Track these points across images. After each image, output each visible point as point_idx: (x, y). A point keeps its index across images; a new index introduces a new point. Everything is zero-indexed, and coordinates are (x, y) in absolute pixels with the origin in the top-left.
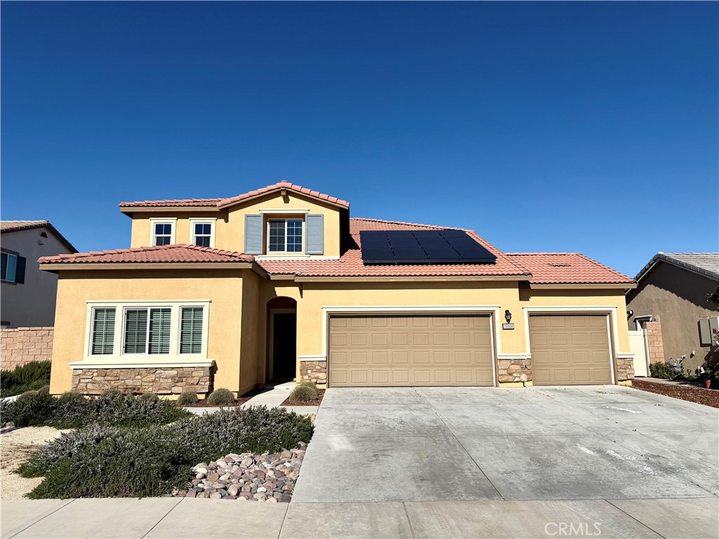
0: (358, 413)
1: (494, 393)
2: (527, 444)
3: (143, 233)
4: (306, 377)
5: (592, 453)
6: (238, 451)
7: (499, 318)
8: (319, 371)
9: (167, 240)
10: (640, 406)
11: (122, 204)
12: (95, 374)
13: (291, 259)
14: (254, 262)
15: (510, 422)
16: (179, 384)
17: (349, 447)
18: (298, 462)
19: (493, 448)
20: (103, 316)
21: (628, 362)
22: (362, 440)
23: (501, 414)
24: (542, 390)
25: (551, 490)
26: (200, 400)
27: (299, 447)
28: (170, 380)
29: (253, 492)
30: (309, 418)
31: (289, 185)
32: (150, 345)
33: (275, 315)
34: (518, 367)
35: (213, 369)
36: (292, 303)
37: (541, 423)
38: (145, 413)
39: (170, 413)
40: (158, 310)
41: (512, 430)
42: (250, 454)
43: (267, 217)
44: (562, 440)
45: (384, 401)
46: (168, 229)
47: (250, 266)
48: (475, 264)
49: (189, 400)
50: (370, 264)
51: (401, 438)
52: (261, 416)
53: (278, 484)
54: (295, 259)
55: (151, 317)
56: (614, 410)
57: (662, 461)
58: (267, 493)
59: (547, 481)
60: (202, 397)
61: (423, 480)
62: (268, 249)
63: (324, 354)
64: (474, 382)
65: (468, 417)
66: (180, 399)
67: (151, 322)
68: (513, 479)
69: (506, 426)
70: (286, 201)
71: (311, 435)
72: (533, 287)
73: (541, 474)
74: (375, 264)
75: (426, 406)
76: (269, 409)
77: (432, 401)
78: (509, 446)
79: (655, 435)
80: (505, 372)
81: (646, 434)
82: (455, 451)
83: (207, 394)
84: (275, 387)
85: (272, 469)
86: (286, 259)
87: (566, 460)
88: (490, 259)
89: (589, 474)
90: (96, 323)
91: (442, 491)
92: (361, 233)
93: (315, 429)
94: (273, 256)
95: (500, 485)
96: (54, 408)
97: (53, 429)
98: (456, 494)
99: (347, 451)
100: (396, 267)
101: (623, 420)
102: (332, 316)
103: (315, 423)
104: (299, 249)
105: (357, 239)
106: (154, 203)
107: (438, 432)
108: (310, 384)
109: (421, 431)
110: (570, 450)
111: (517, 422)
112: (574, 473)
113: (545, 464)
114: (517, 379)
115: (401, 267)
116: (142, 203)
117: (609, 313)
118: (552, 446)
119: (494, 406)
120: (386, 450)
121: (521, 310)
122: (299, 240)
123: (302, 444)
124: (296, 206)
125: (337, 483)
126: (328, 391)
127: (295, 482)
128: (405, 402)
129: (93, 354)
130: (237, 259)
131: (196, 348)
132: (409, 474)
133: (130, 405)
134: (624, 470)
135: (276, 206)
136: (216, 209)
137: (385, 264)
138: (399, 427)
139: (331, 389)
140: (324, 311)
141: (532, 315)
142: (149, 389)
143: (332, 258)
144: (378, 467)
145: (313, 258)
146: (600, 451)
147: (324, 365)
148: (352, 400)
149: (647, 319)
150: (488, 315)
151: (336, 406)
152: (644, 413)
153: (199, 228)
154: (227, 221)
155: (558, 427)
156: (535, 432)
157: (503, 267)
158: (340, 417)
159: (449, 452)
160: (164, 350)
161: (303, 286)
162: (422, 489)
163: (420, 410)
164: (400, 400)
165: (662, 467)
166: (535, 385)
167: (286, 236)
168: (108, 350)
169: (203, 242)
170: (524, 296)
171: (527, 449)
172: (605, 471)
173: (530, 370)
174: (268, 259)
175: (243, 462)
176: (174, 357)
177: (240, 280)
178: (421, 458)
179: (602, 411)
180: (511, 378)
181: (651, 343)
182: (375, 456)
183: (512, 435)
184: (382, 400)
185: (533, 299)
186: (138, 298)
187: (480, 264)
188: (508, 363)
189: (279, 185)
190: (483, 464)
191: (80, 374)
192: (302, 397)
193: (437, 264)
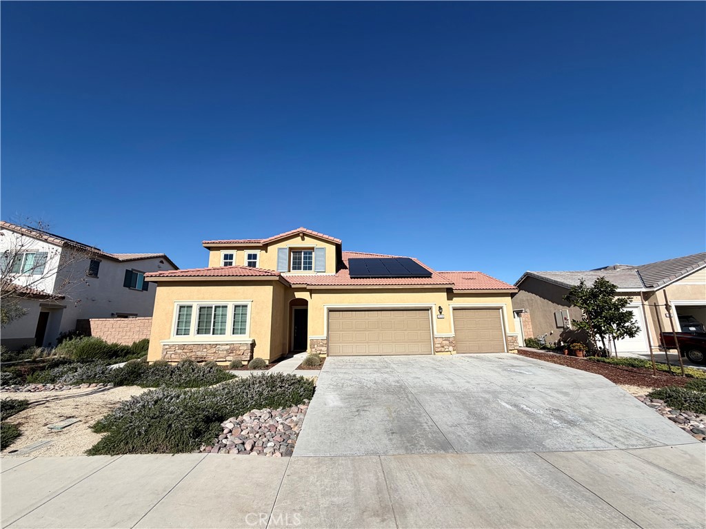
0: (346, 376)
1: (433, 359)
2: (463, 398)
3: (216, 259)
4: (313, 350)
5: (511, 408)
6: (260, 407)
7: (435, 311)
8: (323, 346)
9: (231, 264)
10: (529, 368)
11: (204, 242)
12: (177, 348)
13: (305, 275)
14: (280, 276)
15: (448, 382)
16: (231, 355)
17: (340, 404)
18: (302, 417)
19: (440, 404)
20: (184, 310)
21: (515, 339)
22: (348, 397)
23: (441, 375)
24: (462, 356)
25: (490, 443)
26: (244, 365)
27: (304, 403)
28: (225, 352)
29: (264, 446)
30: (313, 381)
31: (305, 230)
32: (214, 329)
33: (296, 310)
34: (447, 342)
35: (253, 345)
36: (305, 302)
37: (469, 382)
38: (203, 376)
39: (220, 375)
40: (219, 307)
41: (451, 388)
42: (269, 410)
43: (291, 249)
44: (487, 396)
45: (364, 366)
46: (231, 257)
47: (277, 278)
48: (419, 277)
49: (236, 366)
50: (354, 278)
51: (375, 395)
52: (278, 380)
53: (284, 437)
54: (308, 275)
55: (215, 311)
56: (514, 372)
57: (562, 414)
58: (275, 447)
59: (485, 433)
60: (246, 363)
61: (393, 433)
62: (291, 269)
63: (325, 335)
64: (420, 352)
65: (419, 378)
66: (231, 365)
67: (215, 314)
68: (459, 431)
69: (446, 385)
70: (303, 239)
71: (313, 394)
72: (455, 292)
73: (480, 427)
74: (357, 278)
75: (391, 369)
76: (285, 374)
77: (394, 366)
78: (451, 401)
79: (549, 391)
80: (439, 345)
81: (543, 390)
82: (414, 406)
83: (249, 361)
84: (294, 356)
85: (282, 424)
86: (302, 275)
87: (494, 414)
88: (428, 275)
89: (515, 427)
90: (179, 315)
91: (409, 444)
92: (349, 259)
93: (316, 388)
94: (294, 273)
95: (451, 437)
96: (143, 373)
97: (139, 387)
98: (419, 447)
99: (337, 407)
100: (371, 279)
101: (524, 380)
102: (330, 310)
103: (317, 384)
104: (310, 268)
105: (346, 263)
106: (224, 241)
107: (399, 390)
108: (316, 355)
109: (389, 391)
110: (494, 405)
111: (453, 383)
112: (503, 426)
113: (481, 418)
114: (447, 350)
115: (374, 279)
116: (215, 242)
117: (502, 308)
118: (481, 401)
119: (435, 369)
120: (365, 406)
121: (449, 305)
122: (310, 263)
123: (306, 400)
124: (308, 242)
125: (329, 437)
126: (327, 359)
127: (298, 435)
128: (377, 367)
129: (177, 334)
130: (269, 274)
131: (243, 331)
132: (382, 427)
133: (193, 370)
134: (538, 422)
135: (297, 243)
136: (261, 245)
137: (363, 278)
138: (374, 386)
139: (330, 357)
140: (325, 307)
141: (455, 309)
142: (211, 358)
143: (330, 274)
144: (360, 422)
145: (319, 274)
146: (515, 406)
147: (325, 342)
148: (342, 366)
149: (521, 311)
150: (427, 309)
151: (332, 370)
152: (534, 374)
153: (250, 257)
154: (266, 252)
155: (481, 385)
156: (467, 390)
157: (436, 280)
158: (334, 379)
159: (409, 407)
160: (223, 332)
161: (312, 292)
162: (394, 442)
163: (387, 372)
164: (374, 365)
165: (565, 420)
166: (457, 353)
167: (303, 260)
168: (187, 332)
169: (252, 265)
170: (449, 298)
171: (464, 403)
172: (526, 424)
173: (455, 344)
174: (291, 275)
175: (262, 417)
176: (228, 337)
177: (272, 287)
178: (390, 412)
179: (506, 373)
180: (443, 349)
181: (525, 326)
182: (358, 411)
183: (451, 392)
184: (362, 365)
185: (454, 299)
186: (207, 299)
187: (422, 277)
188: (441, 340)
189: (298, 230)
190: (435, 418)
191: (167, 348)
192: (310, 364)
193: (396, 278)
